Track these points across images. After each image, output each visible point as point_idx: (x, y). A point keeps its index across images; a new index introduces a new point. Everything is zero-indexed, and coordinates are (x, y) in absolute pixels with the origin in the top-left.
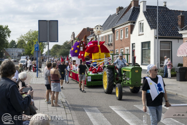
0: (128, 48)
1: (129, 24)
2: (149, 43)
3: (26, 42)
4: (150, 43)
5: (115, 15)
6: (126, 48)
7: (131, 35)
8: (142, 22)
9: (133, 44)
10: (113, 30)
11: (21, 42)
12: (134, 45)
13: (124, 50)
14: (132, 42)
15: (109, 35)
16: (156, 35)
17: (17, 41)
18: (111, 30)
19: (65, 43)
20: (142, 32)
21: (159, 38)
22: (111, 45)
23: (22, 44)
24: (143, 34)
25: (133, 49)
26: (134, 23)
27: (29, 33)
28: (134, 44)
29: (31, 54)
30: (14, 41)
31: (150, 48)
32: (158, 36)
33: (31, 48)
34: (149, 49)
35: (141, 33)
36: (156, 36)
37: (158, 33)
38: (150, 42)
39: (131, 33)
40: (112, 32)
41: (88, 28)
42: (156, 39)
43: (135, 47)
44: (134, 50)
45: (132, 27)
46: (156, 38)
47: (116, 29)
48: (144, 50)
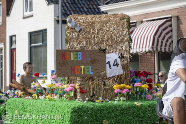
0: (2, 46)
4: (46, 33)
7: (8, 19)
9: (11, 37)
12: (14, 39)
14: (9, 33)
16: (58, 17)
20: (30, 11)
21: (64, 22)
24: (32, 16)
25: (13, 47)
28: (15, 36)
31: (46, 43)
32: (61, 18)
36: (57, 19)
37: (62, 12)
38: (46, 30)
39: (8, 14)
42: (57, 25)
43: (15, 44)
44: (15, 49)
46: (58, 22)
48: (35, 47)
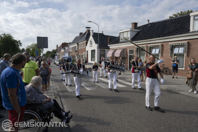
0: (85, 53)
1: (85, 41)
2: (94, 50)
3: (31, 49)
5: (78, 37)
6: (84, 53)
7: (86, 47)
8: (91, 40)
9: (87, 51)
10: (78, 44)
11: (28, 50)
13: (83, 54)
14: (87, 50)
15: (75, 47)
17: (25, 49)
18: (76, 44)
19: (53, 51)
21: (99, 48)
22: (77, 51)
23: (29, 50)
26: (88, 41)
27: (32, 45)
29: (34, 56)
30: (24, 49)
33: (34, 52)
34: (95, 53)
35: (91, 46)
37: (99, 46)
39: (86, 45)
40: (77, 45)
41: (65, 43)
44: (88, 54)
45: (87, 43)
47: (79, 44)
48: (93, 54)
